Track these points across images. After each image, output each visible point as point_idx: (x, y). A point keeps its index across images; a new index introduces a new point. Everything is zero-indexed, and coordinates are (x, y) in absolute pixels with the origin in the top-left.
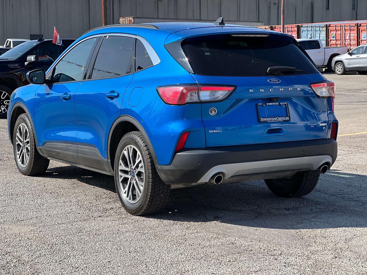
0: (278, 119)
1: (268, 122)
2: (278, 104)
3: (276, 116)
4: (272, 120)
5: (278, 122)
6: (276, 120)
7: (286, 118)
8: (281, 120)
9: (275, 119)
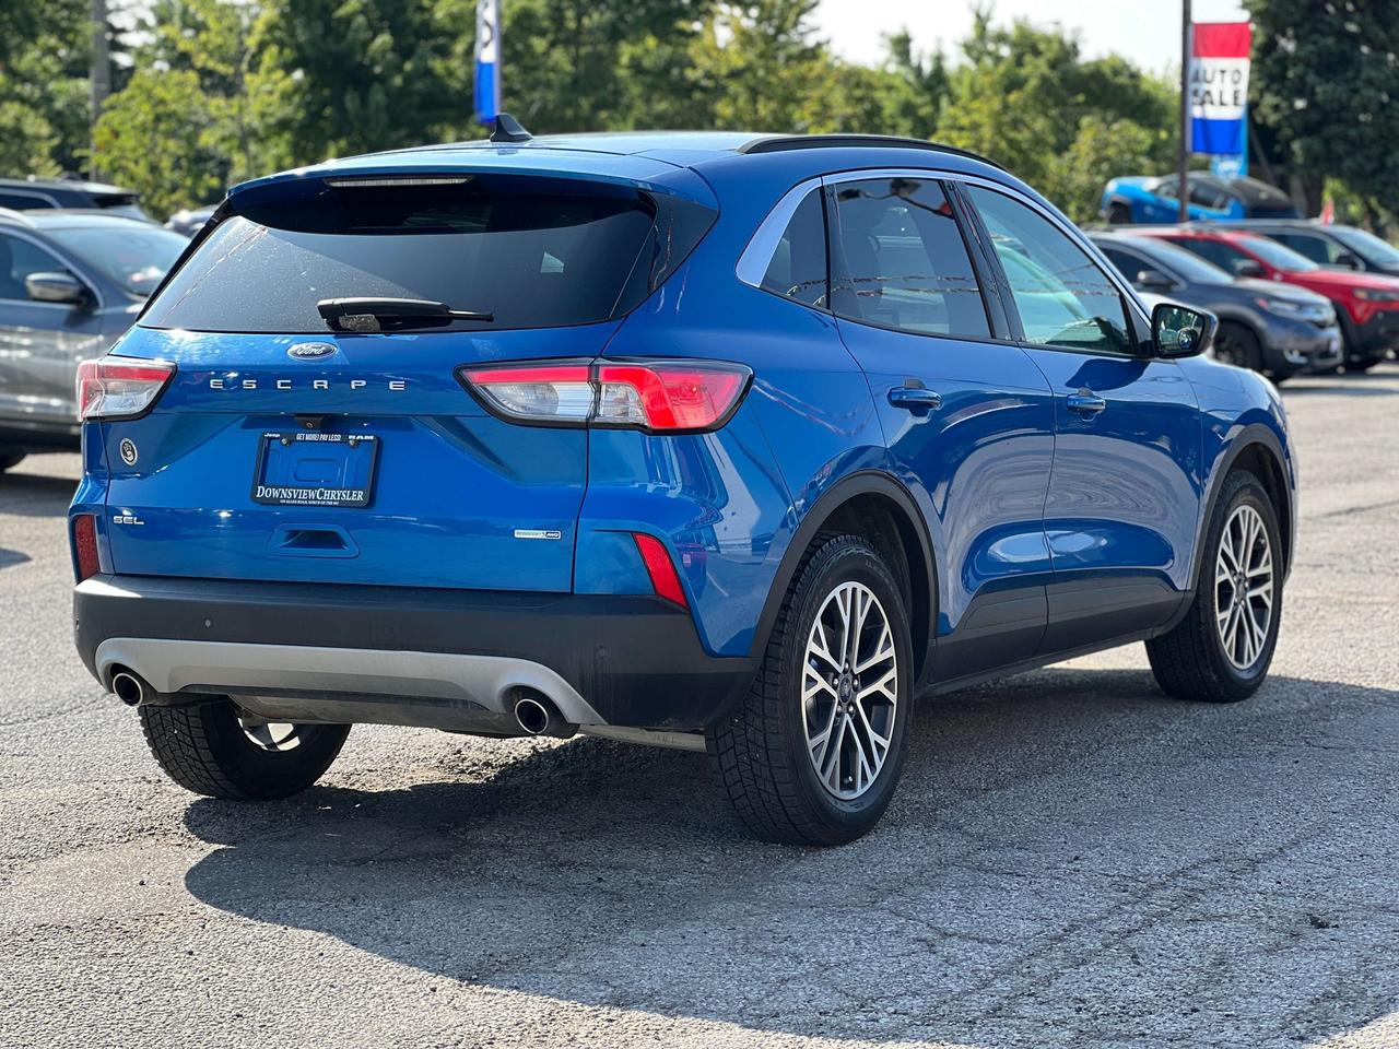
0: (322, 494)
1: (284, 504)
2: (338, 438)
3: (315, 484)
4: (297, 499)
5: (320, 505)
6: (316, 499)
7: (351, 495)
8: (333, 501)
9: (312, 494)
